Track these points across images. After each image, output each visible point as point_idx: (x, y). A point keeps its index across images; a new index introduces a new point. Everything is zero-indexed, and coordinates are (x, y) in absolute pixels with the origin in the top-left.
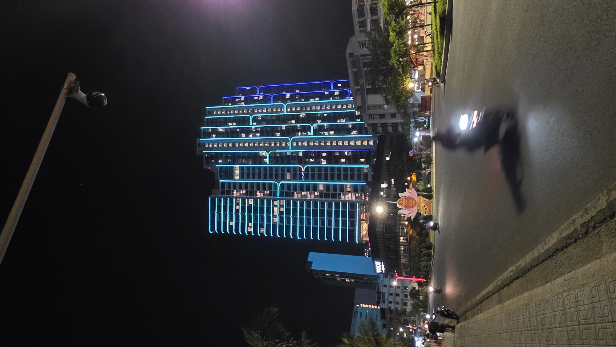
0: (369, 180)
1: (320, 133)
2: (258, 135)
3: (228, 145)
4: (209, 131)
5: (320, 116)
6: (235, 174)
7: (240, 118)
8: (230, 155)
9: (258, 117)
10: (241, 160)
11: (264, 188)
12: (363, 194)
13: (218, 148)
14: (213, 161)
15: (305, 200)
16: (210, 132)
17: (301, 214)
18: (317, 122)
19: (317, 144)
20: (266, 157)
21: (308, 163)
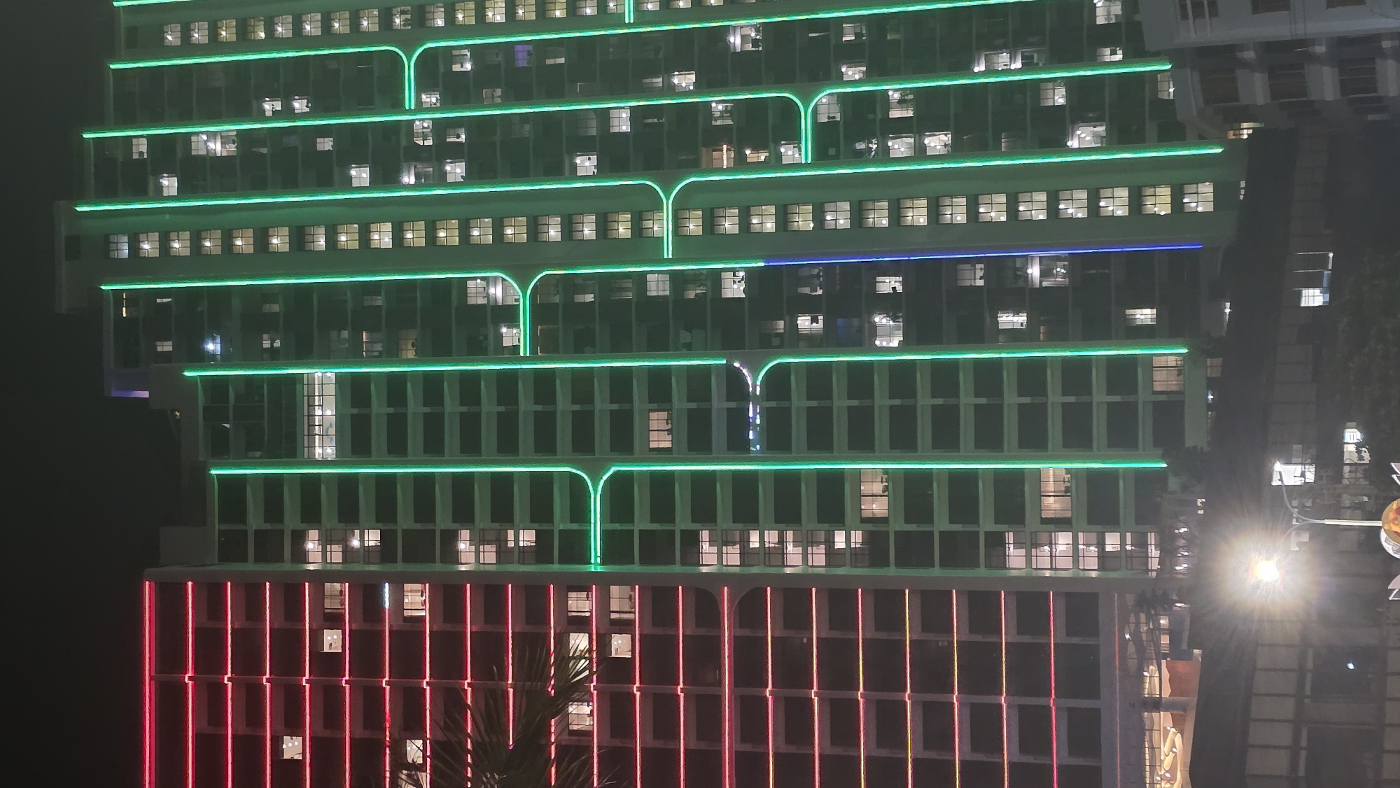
0: (1189, 443)
1: (861, 146)
2: (456, 170)
3: (262, 239)
4: (136, 156)
5: (856, 35)
6: (311, 426)
7: (333, 65)
8: (276, 308)
9: (449, 55)
10: (345, 334)
11: (503, 514)
12: (1152, 538)
13: (197, 262)
14: (167, 347)
15: (771, 579)
16: (141, 162)
17: (749, 673)
18: (839, 79)
19: (839, 218)
20: (508, 314)
21: (781, 346)
